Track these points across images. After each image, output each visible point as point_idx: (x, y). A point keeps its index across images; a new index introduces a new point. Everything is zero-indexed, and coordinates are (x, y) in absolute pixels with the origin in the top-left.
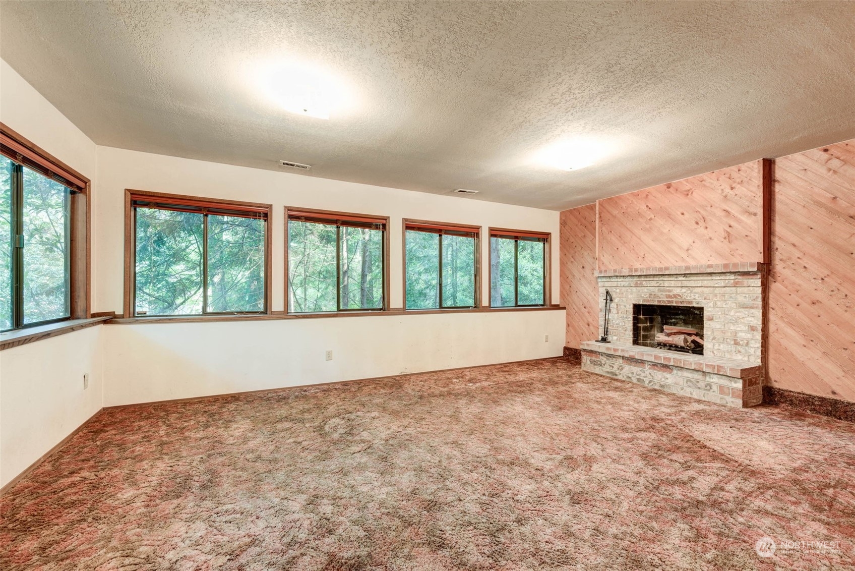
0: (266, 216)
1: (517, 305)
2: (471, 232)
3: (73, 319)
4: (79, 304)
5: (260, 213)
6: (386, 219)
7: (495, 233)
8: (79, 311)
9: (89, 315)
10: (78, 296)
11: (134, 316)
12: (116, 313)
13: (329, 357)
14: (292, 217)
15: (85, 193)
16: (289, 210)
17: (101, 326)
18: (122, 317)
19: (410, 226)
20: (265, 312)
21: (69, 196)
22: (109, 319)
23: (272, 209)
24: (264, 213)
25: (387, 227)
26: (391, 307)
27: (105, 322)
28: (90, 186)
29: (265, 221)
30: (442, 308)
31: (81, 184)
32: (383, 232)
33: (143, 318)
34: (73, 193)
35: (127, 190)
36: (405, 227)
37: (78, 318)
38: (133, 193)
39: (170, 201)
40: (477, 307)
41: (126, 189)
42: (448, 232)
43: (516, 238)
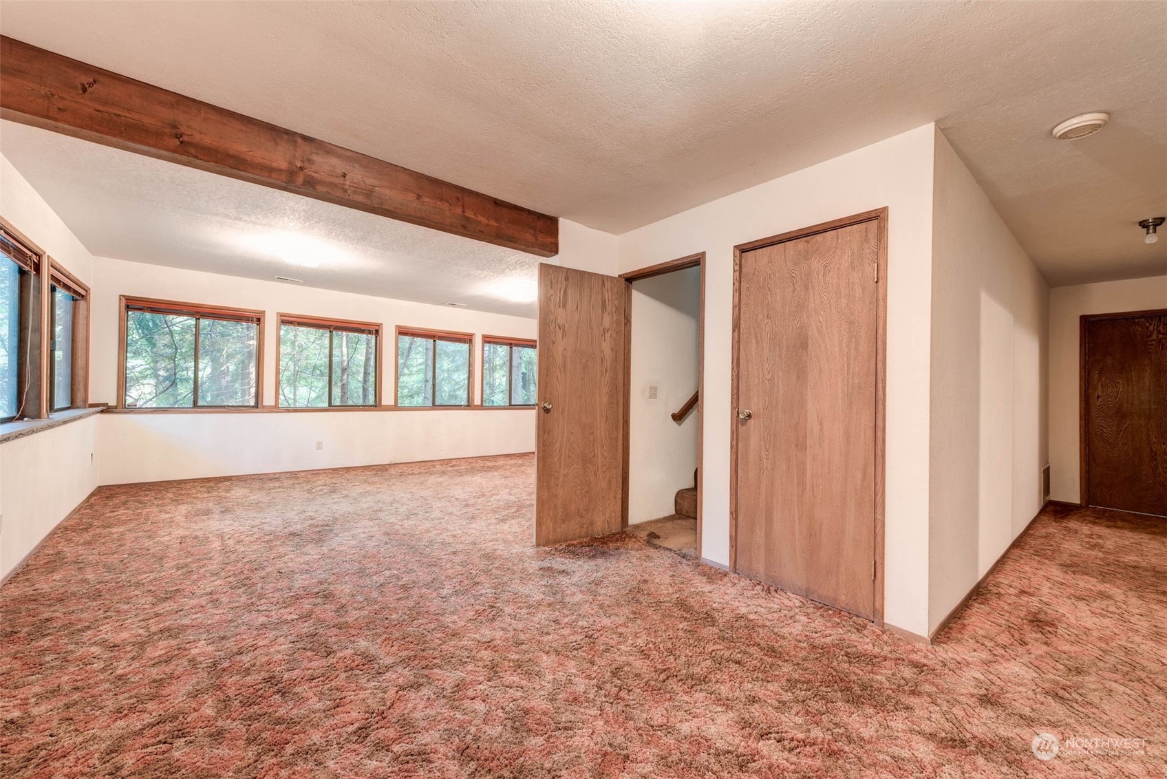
0: (258, 320)
1: (510, 405)
2: (466, 339)
3: (74, 408)
4: (79, 395)
5: (252, 318)
6: (379, 325)
7: (488, 340)
8: (78, 400)
9: (87, 406)
10: (78, 389)
11: (125, 408)
12: (109, 405)
13: (319, 446)
14: (283, 322)
15: (86, 300)
16: (281, 316)
17: (99, 415)
18: (116, 407)
19: (402, 332)
20: (256, 406)
21: (70, 303)
22: (107, 409)
23: (264, 314)
24: (257, 319)
25: (380, 333)
26: (383, 404)
27: (102, 412)
28: (89, 294)
29: (257, 325)
30: (435, 406)
31: (83, 292)
32: (376, 337)
33: (132, 410)
34: (74, 300)
35: (123, 296)
36: (397, 333)
37: (78, 408)
38: (128, 299)
39: (164, 306)
40: (469, 406)
41: (120, 295)
42: (441, 338)
43: (511, 345)
